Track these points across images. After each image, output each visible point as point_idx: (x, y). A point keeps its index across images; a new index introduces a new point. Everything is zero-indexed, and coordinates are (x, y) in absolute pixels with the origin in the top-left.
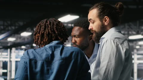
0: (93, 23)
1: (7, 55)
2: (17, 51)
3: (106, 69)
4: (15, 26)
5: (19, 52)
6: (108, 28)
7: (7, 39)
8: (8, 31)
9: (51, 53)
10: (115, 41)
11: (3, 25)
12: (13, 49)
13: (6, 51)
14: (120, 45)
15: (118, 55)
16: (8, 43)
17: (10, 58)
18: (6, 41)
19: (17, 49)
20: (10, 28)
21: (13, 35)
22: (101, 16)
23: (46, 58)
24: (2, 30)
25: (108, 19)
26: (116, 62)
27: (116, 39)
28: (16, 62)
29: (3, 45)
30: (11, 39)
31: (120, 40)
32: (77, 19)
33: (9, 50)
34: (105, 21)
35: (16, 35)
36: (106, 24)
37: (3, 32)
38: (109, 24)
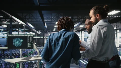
0: (92, 18)
1: (80, 35)
2: (85, 33)
3: (93, 42)
4: (83, 19)
5: (86, 33)
6: (99, 20)
7: (79, 26)
8: (80, 21)
9: (60, 35)
10: (99, 27)
11: (77, 19)
12: (83, 31)
13: (79, 32)
14: (101, 29)
15: (100, 35)
16: (80, 28)
17: (81, 36)
18: (79, 27)
19: (85, 32)
20: (80, 20)
21: (82, 24)
22: (95, 14)
23: (57, 38)
24: (76, 21)
25: (98, 15)
26: (98, 39)
27: (100, 26)
28: (85, 38)
29: (77, 29)
30: (82, 26)
31: (102, 26)
32: (119, 13)
33: (80, 32)
34: (97, 16)
35: (84, 24)
36: (98, 18)
37: (77, 22)
38: (99, 18)
